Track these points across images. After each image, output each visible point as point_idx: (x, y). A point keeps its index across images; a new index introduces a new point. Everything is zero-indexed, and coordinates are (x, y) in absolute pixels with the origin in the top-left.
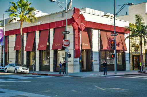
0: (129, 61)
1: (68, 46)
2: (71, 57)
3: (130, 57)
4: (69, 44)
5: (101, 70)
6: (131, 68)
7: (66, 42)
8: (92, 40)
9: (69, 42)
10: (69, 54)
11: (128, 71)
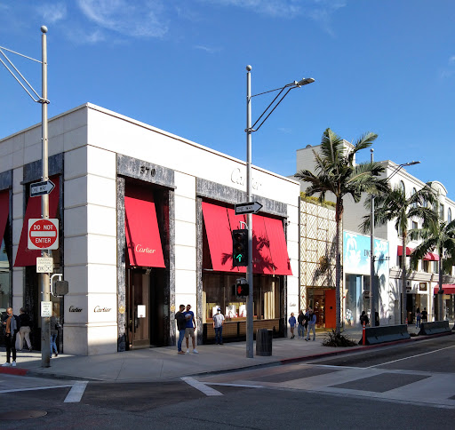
0: (297, 306)
1: (49, 244)
3: (299, 295)
4: (54, 239)
7: (42, 230)
8: (171, 234)
9: (54, 230)
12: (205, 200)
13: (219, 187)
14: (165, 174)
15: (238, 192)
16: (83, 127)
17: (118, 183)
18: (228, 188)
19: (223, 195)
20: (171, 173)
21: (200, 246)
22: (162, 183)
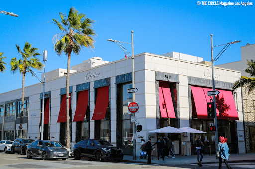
0: (243, 136)
1: (136, 112)
2: (141, 130)
3: (244, 131)
4: (137, 109)
5: (194, 152)
6: (248, 149)
7: (133, 106)
8: (178, 102)
9: (138, 105)
10: (138, 126)
11: (242, 154)
12: (192, 85)
13: (199, 79)
14: (175, 77)
15: (208, 80)
16: (143, 62)
17: (156, 83)
18: (203, 79)
19: (200, 83)
20: (177, 76)
21: (191, 107)
22: (174, 81)
